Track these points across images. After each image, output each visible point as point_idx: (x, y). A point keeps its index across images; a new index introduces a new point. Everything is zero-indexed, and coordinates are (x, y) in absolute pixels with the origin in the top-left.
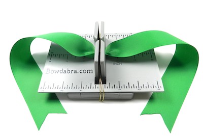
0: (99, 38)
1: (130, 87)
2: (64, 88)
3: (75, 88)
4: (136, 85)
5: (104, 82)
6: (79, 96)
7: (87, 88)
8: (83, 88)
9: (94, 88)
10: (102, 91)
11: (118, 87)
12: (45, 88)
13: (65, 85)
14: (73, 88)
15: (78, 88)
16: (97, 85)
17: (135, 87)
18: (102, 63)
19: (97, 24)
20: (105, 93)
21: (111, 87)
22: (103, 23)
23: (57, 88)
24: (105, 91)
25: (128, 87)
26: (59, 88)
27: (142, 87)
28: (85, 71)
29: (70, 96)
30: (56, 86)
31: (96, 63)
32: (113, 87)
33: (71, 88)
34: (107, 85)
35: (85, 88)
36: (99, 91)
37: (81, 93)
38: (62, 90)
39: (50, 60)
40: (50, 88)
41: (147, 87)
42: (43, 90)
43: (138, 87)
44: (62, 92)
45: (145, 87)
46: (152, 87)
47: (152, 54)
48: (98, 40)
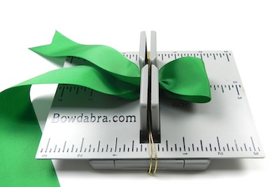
0: (147, 61)
1: (204, 149)
2: (83, 150)
3: (105, 150)
4: (215, 145)
5: (157, 139)
6: (111, 165)
7: (126, 149)
8: (118, 150)
9: (139, 149)
10: (154, 157)
11: (183, 149)
12: (49, 150)
13: (86, 146)
14: (101, 150)
15: (109, 150)
16: (145, 145)
17: (213, 149)
18: (155, 107)
19: (143, 34)
20: (159, 159)
21: (169, 149)
22: (154, 34)
23: (70, 150)
24: (158, 157)
25: (200, 149)
26: (74, 150)
27: (226, 148)
28: (121, 119)
29: (95, 165)
30: (69, 146)
31: (143, 107)
32: (174, 149)
33: (96, 150)
34: (162, 145)
35: (122, 149)
36: (148, 157)
37: (114, 160)
38: (81, 153)
39: (61, 98)
40: (57, 150)
41: (235, 149)
42: (45, 154)
43: (217, 149)
44: (80, 157)
45: (230, 149)
46: (244, 148)
47: (238, 87)
48: (147, 65)
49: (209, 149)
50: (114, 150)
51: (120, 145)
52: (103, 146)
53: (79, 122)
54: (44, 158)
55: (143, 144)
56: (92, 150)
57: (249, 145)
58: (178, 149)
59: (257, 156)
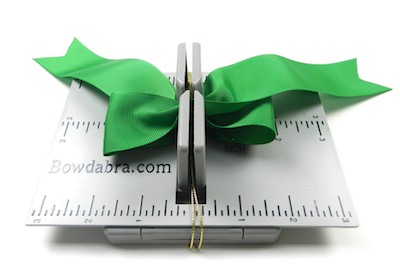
0: (187, 86)
1: (270, 213)
2: (94, 212)
3: (125, 213)
4: (285, 207)
6: (136, 236)
7: (156, 213)
8: (144, 213)
9: (175, 213)
10: (198, 224)
11: (238, 213)
12: (43, 212)
13: (98, 207)
14: (118, 213)
15: (131, 213)
16: (183, 207)
17: (282, 213)
18: (199, 151)
19: (182, 48)
20: (206, 227)
21: (219, 213)
22: (197, 48)
23: (74, 213)
24: (205, 224)
25: (263, 213)
26: (81, 212)
27: (302, 213)
28: (150, 169)
30: (73, 207)
31: (183, 150)
32: (225, 212)
33: (112, 213)
34: (209, 206)
35: (150, 212)
36: (189, 224)
38: (89, 218)
39: (63, 138)
40: (56, 212)
41: (314, 213)
42: (38, 218)
43: (289, 213)
44: (88, 224)
45: (308, 214)
46: (327, 213)
47: (320, 124)
48: (188, 91)
49: (276, 213)
50: (138, 213)
51: (147, 207)
52: (122, 207)
53: (88, 172)
54: (36, 223)
55: (181, 206)
56: (106, 213)
57: (336, 207)
58: (231, 213)
59: (347, 224)
